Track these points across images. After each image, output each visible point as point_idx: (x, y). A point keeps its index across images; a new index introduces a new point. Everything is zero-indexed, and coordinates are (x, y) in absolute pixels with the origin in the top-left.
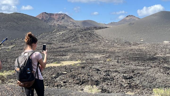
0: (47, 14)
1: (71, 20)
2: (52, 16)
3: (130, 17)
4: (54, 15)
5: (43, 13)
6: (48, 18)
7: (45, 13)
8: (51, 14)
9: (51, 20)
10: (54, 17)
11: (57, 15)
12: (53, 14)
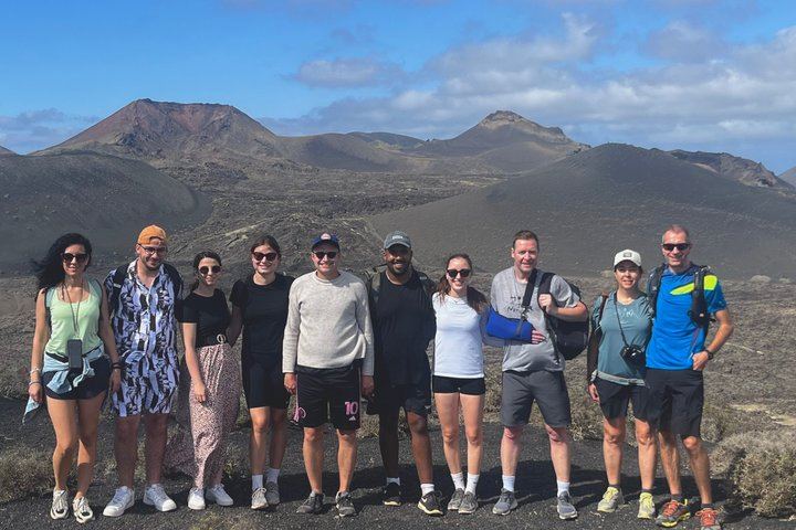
0: (156, 104)
1: (260, 135)
2: (175, 115)
3: (501, 119)
4: (186, 108)
5: (136, 104)
6: (162, 123)
7: (148, 101)
8: (171, 107)
9: (176, 134)
10: (186, 117)
11: (195, 107)
12: (180, 106)
